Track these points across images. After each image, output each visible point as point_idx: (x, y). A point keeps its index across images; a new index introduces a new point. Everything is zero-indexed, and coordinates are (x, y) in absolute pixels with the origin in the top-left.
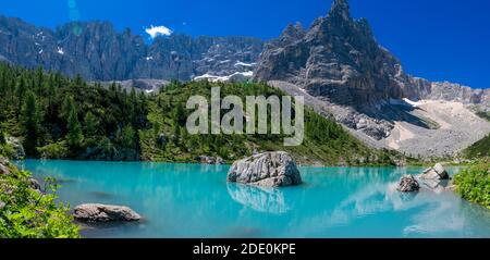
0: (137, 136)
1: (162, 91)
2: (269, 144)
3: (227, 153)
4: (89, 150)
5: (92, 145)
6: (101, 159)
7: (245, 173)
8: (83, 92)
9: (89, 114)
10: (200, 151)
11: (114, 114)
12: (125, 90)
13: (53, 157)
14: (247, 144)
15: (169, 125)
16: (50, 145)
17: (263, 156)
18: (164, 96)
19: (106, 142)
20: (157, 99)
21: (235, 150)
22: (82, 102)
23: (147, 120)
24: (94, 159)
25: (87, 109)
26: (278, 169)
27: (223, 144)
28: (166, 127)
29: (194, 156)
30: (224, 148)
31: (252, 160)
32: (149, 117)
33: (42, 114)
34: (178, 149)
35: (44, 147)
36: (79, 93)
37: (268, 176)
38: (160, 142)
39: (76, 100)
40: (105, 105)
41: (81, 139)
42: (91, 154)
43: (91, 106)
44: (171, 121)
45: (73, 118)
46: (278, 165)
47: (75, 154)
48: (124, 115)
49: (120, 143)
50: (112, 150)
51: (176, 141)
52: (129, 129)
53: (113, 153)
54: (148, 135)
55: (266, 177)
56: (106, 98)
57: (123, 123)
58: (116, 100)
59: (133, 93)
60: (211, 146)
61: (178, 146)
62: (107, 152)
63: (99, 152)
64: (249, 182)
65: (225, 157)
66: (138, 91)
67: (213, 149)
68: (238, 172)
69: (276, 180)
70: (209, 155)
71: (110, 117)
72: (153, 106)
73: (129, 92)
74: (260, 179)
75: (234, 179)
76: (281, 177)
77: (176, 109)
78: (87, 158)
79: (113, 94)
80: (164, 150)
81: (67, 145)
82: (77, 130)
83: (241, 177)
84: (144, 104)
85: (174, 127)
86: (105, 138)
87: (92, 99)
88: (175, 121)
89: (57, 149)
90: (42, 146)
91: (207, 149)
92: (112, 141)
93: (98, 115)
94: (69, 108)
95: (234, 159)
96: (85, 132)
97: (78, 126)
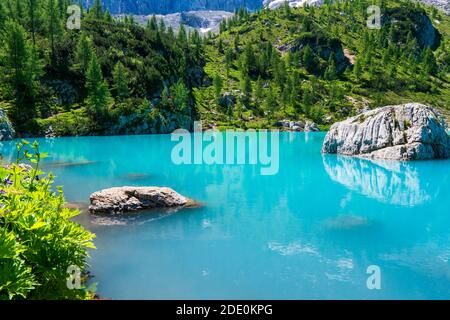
0: (191, 98)
1: (223, 29)
2: (390, 95)
3: (320, 114)
4: (123, 120)
5: (127, 112)
6: (142, 133)
7: (350, 140)
8: (107, 32)
9: (118, 66)
10: (280, 113)
11: (156, 67)
12: (170, 30)
13: (66, 133)
14: (352, 99)
15: (236, 79)
16: (60, 115)
17: (381, 112)
18: (226, 37)
19: (147, 108)
20: (217, 40)
21: (333, 109)
22: (107, 47)
23: (204, 74)
24: (132, 132)
25: (116, 59)
26: (408, 132)
27: (315, 101)
28: (232, 83)
29: (273, 122)
30: (317, 107)
31: (362, 120)
32: (207, 69)
33: (41, 65)
34: (249, 112)
35: (50, 119)
36: (101, 32)
37: (390, 143)
38: (225, 104)
39: (97, 43)
40: (142, 52)
41: (110, 104)
42: (127, 126)
43: (121, 54)
44: (237, 74)
45: (95, 73)
46: (407, 126)
47: (102, 126)
48: (171, 67)
49: (168, 108)
50: (158, 118)
51: (246, 102)
52: (180, 88)
53: (159, 122)
54: (206, 95)
55: (386, 145)
56: (143, 43)
57: (171, 79)
58: (157, 45)
59: (182, 34)
60: (296, 106)
61: (249, 108)
62: (150, 122)
63: (139, 122)
64: (357, 152)
65: (318, 121)
66: (189, 29)
67: (299, 110)
68: (339, 139)
69: (404, 150)
70: (295, 118)
71: (151, 72)
72: (212, 52)
73: (176, 32)
74: (375, 149)
75: (333, 149)
76: (413, 145)
77: (244, 56)
78: (122, 132)
79: (152, 36)
80: (230, 114)
81: (88, 113)
82: (103, 91)
83: (345, 145)
84: (199, 50)
85: (242, 82)
86: (146, 102)
87: (123, 44)
88: (244, 73)
89: (72, 121)
90: (44, 116)
91: (290, 110)
92: (157, 105)
93: (133, 67)
94: (86, 57)
95: (331, 122)
96: (114, 94)
97: (104, 84)
